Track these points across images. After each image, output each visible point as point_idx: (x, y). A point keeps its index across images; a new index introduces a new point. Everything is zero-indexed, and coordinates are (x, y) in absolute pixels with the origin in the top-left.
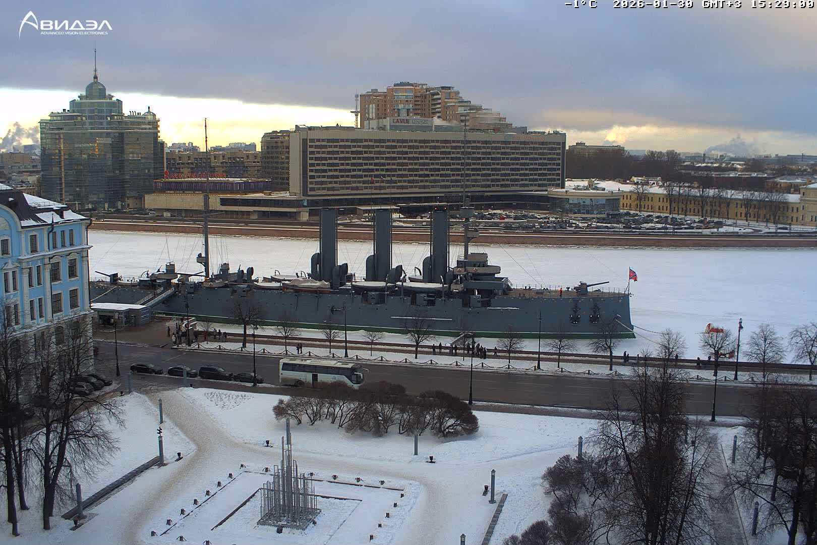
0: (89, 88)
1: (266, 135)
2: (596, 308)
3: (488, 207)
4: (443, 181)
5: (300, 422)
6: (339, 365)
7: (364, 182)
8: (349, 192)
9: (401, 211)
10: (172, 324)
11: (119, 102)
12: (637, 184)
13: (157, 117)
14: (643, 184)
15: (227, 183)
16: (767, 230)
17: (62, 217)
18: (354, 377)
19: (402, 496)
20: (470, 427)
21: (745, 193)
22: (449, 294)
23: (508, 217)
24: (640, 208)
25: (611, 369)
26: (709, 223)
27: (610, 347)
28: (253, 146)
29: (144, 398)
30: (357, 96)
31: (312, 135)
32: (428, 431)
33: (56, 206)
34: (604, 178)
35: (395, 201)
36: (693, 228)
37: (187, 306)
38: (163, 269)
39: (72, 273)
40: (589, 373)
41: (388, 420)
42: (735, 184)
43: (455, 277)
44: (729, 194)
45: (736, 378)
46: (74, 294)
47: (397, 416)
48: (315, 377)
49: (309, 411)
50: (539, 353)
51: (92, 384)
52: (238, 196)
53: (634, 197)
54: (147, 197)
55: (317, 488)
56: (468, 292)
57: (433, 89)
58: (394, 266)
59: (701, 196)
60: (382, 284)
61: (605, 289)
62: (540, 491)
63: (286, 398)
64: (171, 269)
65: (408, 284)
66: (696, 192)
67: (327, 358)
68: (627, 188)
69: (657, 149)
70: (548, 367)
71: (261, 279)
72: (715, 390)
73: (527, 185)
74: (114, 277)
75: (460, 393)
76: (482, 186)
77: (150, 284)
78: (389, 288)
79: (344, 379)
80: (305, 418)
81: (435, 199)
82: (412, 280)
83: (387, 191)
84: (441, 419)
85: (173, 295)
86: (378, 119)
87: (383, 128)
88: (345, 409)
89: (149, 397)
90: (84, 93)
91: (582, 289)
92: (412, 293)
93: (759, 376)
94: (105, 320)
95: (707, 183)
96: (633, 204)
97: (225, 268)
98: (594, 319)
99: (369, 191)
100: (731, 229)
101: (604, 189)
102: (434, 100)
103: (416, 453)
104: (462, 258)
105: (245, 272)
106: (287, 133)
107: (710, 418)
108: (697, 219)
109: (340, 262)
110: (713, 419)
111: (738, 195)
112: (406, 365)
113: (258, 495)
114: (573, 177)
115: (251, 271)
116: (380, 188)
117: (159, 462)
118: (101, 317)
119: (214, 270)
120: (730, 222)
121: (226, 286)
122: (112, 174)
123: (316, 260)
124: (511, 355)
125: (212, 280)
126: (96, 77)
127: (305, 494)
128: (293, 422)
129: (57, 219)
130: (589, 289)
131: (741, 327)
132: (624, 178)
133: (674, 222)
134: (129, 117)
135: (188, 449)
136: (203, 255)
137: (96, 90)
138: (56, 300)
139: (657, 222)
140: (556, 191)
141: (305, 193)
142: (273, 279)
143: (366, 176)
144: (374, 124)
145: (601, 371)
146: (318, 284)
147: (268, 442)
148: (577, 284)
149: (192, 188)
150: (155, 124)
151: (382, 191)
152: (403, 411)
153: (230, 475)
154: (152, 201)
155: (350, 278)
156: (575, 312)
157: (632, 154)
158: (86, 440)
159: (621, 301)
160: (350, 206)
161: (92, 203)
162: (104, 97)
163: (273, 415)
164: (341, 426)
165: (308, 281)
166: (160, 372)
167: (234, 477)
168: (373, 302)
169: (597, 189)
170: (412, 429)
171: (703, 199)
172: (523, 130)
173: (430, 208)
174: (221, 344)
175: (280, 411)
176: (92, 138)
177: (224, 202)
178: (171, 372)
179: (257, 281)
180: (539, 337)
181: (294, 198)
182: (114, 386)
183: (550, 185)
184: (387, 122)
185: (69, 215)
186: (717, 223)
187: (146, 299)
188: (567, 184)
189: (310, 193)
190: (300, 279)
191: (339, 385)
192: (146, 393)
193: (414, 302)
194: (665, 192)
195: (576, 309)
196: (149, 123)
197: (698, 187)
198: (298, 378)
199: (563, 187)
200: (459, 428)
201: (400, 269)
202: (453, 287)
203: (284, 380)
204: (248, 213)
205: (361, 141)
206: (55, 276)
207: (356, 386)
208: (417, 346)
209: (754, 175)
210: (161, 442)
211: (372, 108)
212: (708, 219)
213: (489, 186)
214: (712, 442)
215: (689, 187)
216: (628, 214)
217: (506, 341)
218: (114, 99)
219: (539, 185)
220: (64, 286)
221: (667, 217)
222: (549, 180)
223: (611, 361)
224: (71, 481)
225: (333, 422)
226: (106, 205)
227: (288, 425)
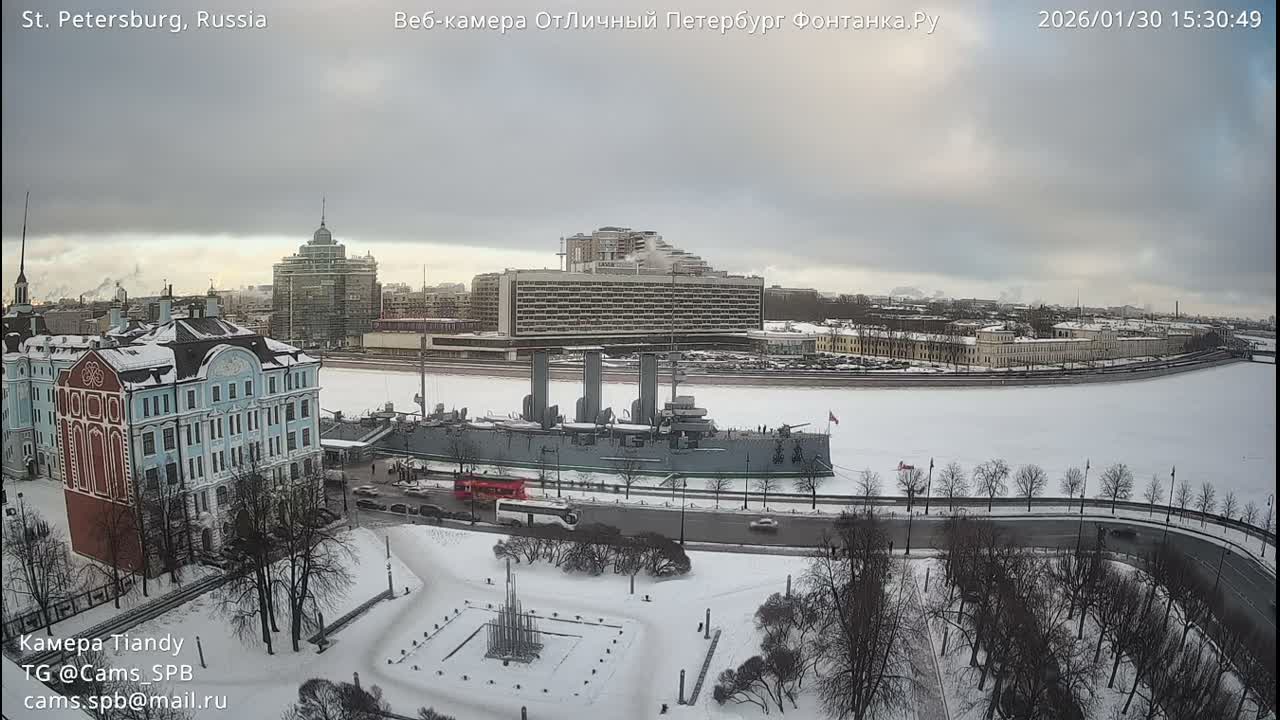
0: (317, 234)
1: (477, 277)
2: (798, 449)
3: (689, 348)
4: (647, 322)
5: (518, 561)
6: (554, 506)
7: (570, 323)
8: (557, 332)
9: (605, 351)
10: (391, 462)
11: (343, 247)
12: (831, 326)
13: (376, 260)
14: (836, 327)
15: (439, 323)
16: (948, 371)
17: (296, 359)
18: (568, 519)
19: (621, 632)
20: (683, 566)
21: (929, 335)
22: (657, 436)
23: (710, 358)
24: (833, 348)
25: (814, 508)
26: (897, 363)
27: (813, 488)
28: (461, 286)
29: (370, 532)
30: (562, 239)
31: (520, 278)
32: (643, 570)
33: (292, 349)
34: (798, 321)
35: (599, 342)
36: (883, 368)
37: (406, 445)
38: (383, 408)
39: (305, 414)
40: (793, 512)
41: (604, 561)
42: (919, 327)
43: (663, 418)
44: (915, 336)
45: (927, 512)
46: (306, 432)
47: (612, 557)
48: (531, 518)
49: (528, 551)
50: (746, 493)
51: (324, 517)
52: (450, 336)
53: (828, 338)
54: (365, 335)
55: (539, 625)
56: (676, 434)
57: (637, 234)
58: (603, 408)
59: (889, 338)
60: (592, 426)
61: (807, 430)
62: (752, 627)
63: (505, 538)
64: (389, 409)
65: (617, 426)
66: (884, 335)
67: (540, 499)
68: (823, 330)
69: (847, 292)
70: (755, 507)
71: (474, 420)
72: (910, 525)
73: (728, 327)
74: (338, 415)
75: (672, 533)
76: (685, 328)
77: (371, 422)
78: (598, 430)
79: (559, 520)
80: (523, 558)
81: (639, 340)
82: (621, 422)
83: (593, 332)
84: (655, 559)
85: (392, 433)
86: (585, 262)
87: (589, 271)
88: (562, 550)
89: (376, 533)
90: (312, 239)
91: (784, 431)
92: (621, 435)
93: (946, 510)
94: (332, 457)
95: (893, 326)
96: (828, 346)
97: (440, 408)
98: (796, 459)
99: (574, 332)
100: (916, 370)
101: (800, 332)
102: (637, 244)
103: (632, 592)
104: (670, 401)
105: (460, 411)
106: (497, 276)
107: (904, 551)
108: (886, 360)
109: (551, 405)
110: (908, 553)
111: (923, 338)
112: (619, 505)
113: (485, 629)
114: (771, 319)
115: (465, 411)
116: (586, 329)
117: (389, 595)
118: (327, 453)
119: (430, 410)
120: (916, 362)
121: (441, 425)
122: (334, 314)
123: (529, 402)
124: (720, 495)
125: (428, 420)
126: (323, 224)
127: (529, 631)
128: (513, 561)
129: (293, 362)
130: (792, 431)
131: (932, 466)
132: (818, 320)
133: (866, 363)
134: (350, 261)
135: (415, 584)
136: (420, 395)
137: (323, 236)
138: (291, 437)
139: (851, 363)
140: (754, 333)
141: (513, 334)
142: (486, 420)
143: (572, 317)
144: (580, 267)
145: (805, 509)
146: (530, 425)
147: (489, 580)
148: (781, 426)
149: (407, 328)
150: (373, 266)
151: (589, 332)
152: (618, 551)
153: (456, 611)
154: (371, 340)
155: (560, 419)
156: (779, 453)
157: (825, 296)
158: (326, 574)
159: (822, 441)
160: (556, 347)
161: (316, 341)
162: (330, 242)
163: (492, 554)
164: (558, 565)
165: (518, 423)
166: (384, 508)
167: (459, 612)
168: (583, 443)
169: (793, 331)
170: (627, 568)
171: (891, 342)
172: (724, 274)
173: (635, 349)
174: (439, 482)
175: (499, 550)
176: (318, 280)
177: (436, 341)
178: (393, 509)
179: (471, 421)
180: (746, 477)
181: (502, 338)
182: (343, 520)
183: (749, 327)
184: (593, 265)
185: (302, 358)
186: (905, 363)
187: (368, 436)
188: (766, 325)
189: (517, 333)
190: (512, 420)
191: (556, 525)
192: (372, 528)
193: (623, 444)
194: (857, 334)
195: (779, 450)
196: (369, 266)
197: (887, 330)
198: (514, 518)
199: (762, 329)
200: (673, 568)
201: (609, 411)
202: (661, 429)
203: (501, 519)
204: (459, 352)
205: (568, 283)
206: (290, 417)
207: (571, 527)
208: (628, 487)
209: (935, 318)
210: (390, 578)
211: (578, 251)
212: (897, 360)
213: (691, 328)
214: (907, 574)
215: (878, 329)
216: (823, 355)
217: (715, 482)
218: (338, 244)
219: (739, 327)
220: (299, 425)
221: (859, 358)
222: (748, 322)
223: (815, 500)
224: (315, 610)
225: (550, 561)
226: (328, 343)
227: (508, 564)
